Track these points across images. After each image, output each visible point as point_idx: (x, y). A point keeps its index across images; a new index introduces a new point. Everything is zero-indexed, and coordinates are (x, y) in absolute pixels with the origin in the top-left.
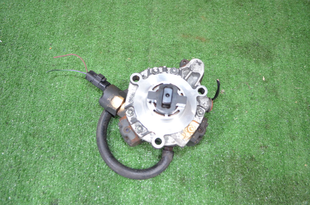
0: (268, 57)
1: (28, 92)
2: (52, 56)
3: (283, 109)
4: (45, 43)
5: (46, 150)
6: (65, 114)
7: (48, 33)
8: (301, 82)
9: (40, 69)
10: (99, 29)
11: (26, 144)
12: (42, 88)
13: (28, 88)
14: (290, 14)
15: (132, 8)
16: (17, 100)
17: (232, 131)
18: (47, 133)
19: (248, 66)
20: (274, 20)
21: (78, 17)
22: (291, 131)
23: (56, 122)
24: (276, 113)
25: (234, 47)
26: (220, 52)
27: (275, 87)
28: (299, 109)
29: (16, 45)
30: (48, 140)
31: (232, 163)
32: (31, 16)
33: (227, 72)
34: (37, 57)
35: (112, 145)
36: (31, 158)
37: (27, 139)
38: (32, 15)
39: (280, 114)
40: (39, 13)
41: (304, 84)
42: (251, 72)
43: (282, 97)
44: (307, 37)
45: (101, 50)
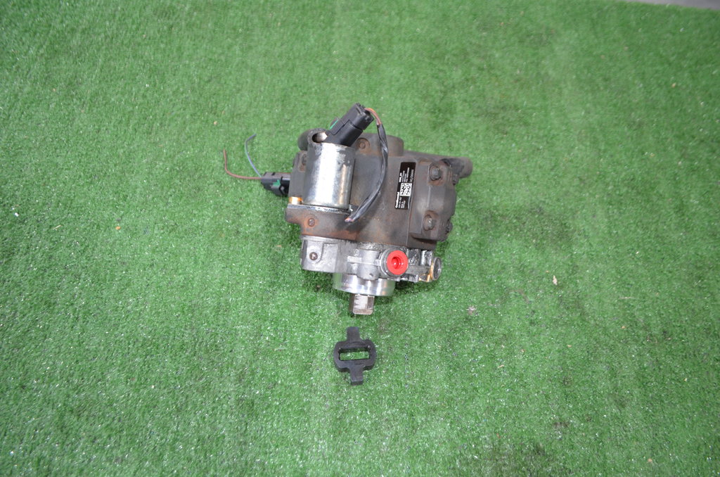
0: (563, 236)
1: (70, 320)
2: (121, 244)
3: (597, 342)
4: (106, 216)
5: (105, 444)
6: (145, 365)
7: (114, 196)
8: (632, 285)
9: (95, 272)
10: (218, 186)
11: (62, 431)
12: (99, 311)
13: (70, 312)
14: (603, 148)
15: (285, 144)
16: (45, 338)
17: (493, 394)
18: (107, 406)
19: (523, 255)
20: (571, 161)
21: (175, 162)
22: (616, 388)
23: (127, 382)
24: (584, 351)
26: (464, 228)
27: (578, 296)
28: (630, 342)
29: (48, 222)
30: (109, 422)
31: (497, 460)
32: (80, 162)
33: (480, 269)
34: (90, 247)
35: (244, 429)
36: (72, 461)
37: (64, 421)
38: (83, 160)
39: (591, 354)
40: (97, 157)
41: (637, 289)
42: (529, 267)
43: (593, 317)
44: (638, 193)
45: (221, 230)
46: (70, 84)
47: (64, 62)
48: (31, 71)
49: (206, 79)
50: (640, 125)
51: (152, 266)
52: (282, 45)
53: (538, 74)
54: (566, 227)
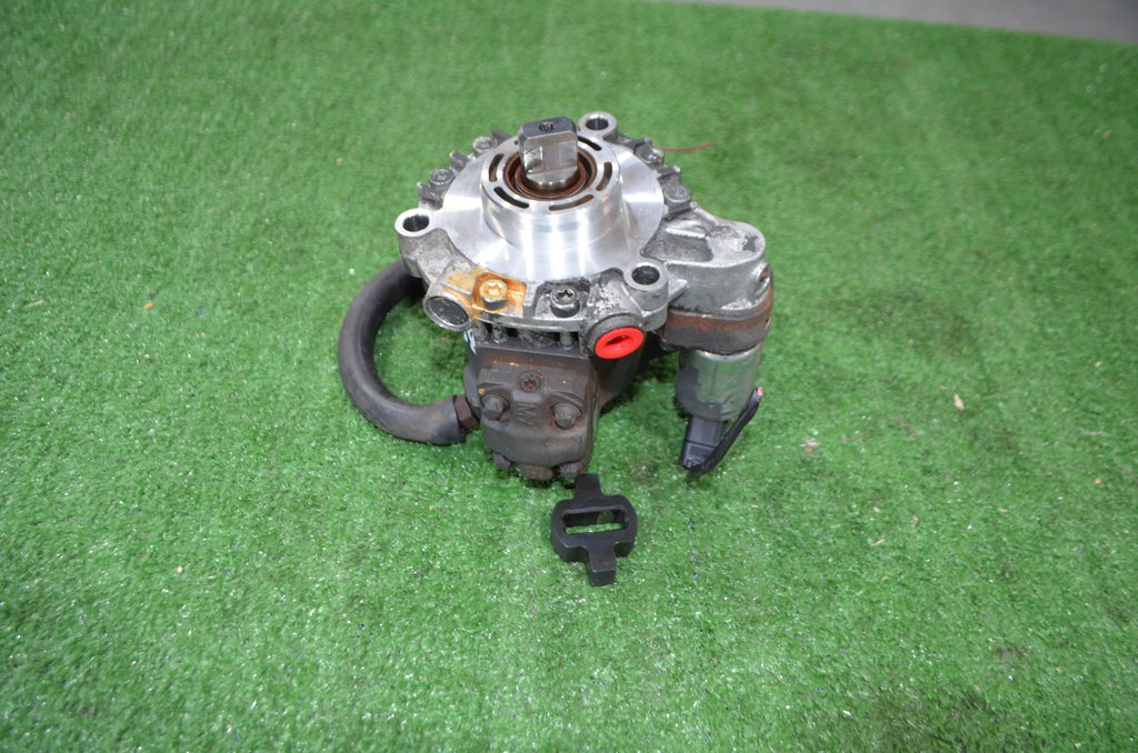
1: (34, 451)
2: (150, 331)
3: (1054, 506)
4: (129, 288)
5: (65, 677)
6: (168, 531)
7: (148, 260)
8: (1098, 414)
9: (95, 373)
12: (91, 435)
17: (868, 593)
19: (894, 363)
21: (264, 212)
22: (1104, 587)
23: (129, 561)
24: (1031, 521)
27: (1004, 429)
28: (1114, 507)
29: (21, 293)
30: (79, 635)
32: (95, 211)
34: (92, 334)
38: (101, 208)
39: (1047, 526)
40: (127, 204)
41: (1110, 421)
42: (909, 382)
43: (1038, 464)
44: (1081, 276)
46: (96, 108)
47: (91, 79)
48: (34, 91)
49: (328, 104)
50: (1063, 185)
51: (203, 365)
52: (459, 62)
53: (883, 113)
54: (965, 322)
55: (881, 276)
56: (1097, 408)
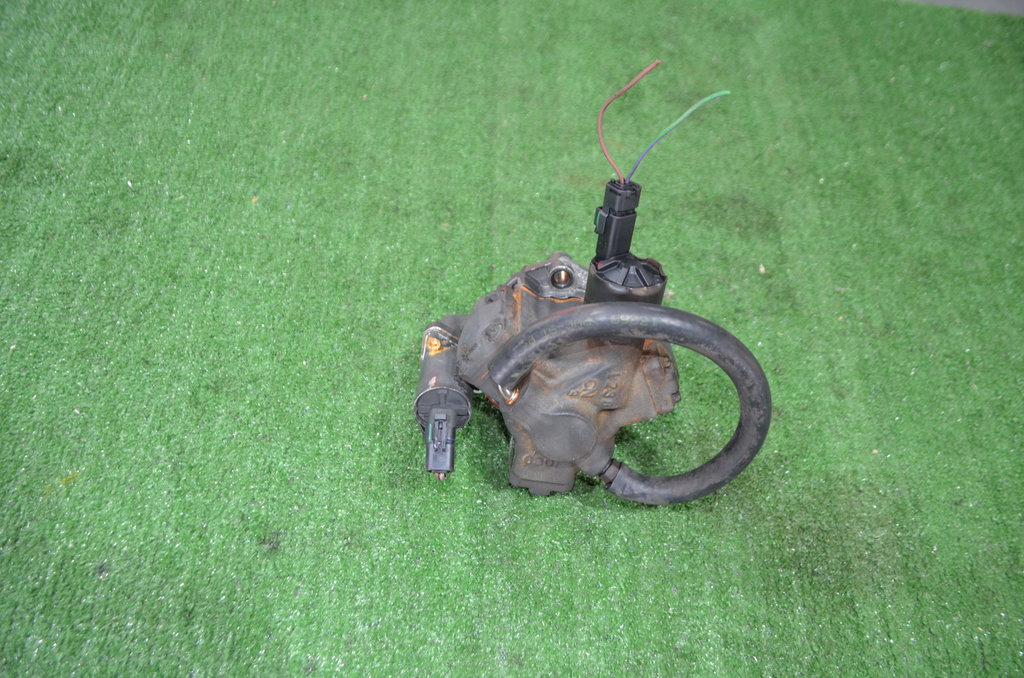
0: (769, 225)
4: (239, 188)
5: (249, 421)
6: (293, 341)
8: (849, 277)
10: (371, 162)
11: (196, 408)
14: (812, 139)
17: (696, 379)
19: (725, 243)
20: (777, 151)
21: (319, 135)
22: (834, 379)
23: (273, 358)
24: (797, 341)
25: (691, 206)
27: (788, 286)
29: (169, 191)
34: (221, 219)
37: (199, 397)
41: (855, 282)
42: (733, 255)
43: (806, 307)
44: (854, 187)
45: (378, 206)
46: (186, 51)
47: (177, 27)
48: (137, 35)
49: (351, 51)
50: (855, 119)
51: (297, 240)
52: (440, 18)
53: (737, 62)
54: (773, 217)
55: (721, 186)
56: (849, 274)
